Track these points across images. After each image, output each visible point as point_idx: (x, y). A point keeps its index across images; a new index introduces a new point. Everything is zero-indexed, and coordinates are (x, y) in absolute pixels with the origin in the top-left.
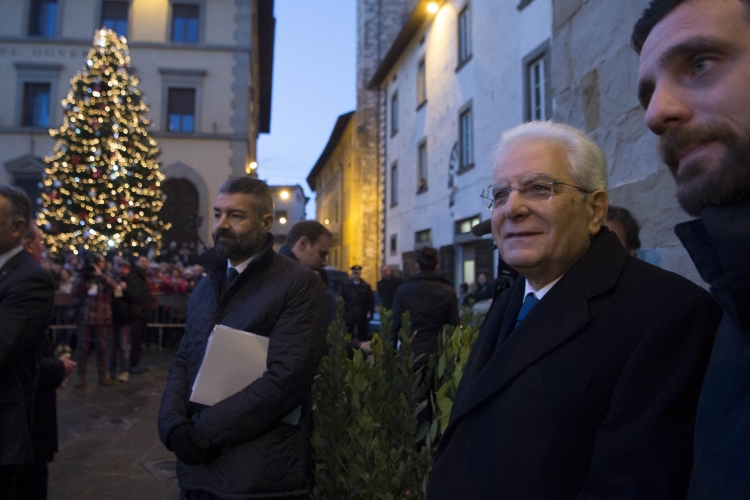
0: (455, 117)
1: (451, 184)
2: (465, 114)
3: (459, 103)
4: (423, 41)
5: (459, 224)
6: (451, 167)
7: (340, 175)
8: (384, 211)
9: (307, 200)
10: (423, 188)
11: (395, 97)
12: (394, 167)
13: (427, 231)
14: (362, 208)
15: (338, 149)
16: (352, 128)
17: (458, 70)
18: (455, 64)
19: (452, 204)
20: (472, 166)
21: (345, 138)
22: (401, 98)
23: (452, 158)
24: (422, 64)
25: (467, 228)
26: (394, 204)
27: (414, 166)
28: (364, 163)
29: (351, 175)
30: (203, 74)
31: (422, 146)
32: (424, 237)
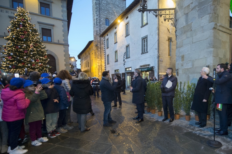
0: (125, 47)
1: (124, 61)
2: (128, 47)
3: (126, 44)
4: (116, 28)
5: (126, 69)
6: (124, 57)
7: (89, 55)
8: (105, 65)
9: (76, 61)
10: (117, 61)
11: (107, 40)
12: (108, 56)
13: (118, 70)
14: (97, 64)
15: (88, 49)
16: (93, 45)
17: (125, 37)
18: (125, 36)
19: (124, 65)
20: (129, 57)
21: (90, 46)
22: (109, 40)
23: (124, 55)
24: (116, 33)
25: (128, 69)
26: (108, 64)
27: (114, 56)
28: (97, 54)
29: (93, 56)
30: (53, 26)
31: (116, 52)
32: (117, 71)
